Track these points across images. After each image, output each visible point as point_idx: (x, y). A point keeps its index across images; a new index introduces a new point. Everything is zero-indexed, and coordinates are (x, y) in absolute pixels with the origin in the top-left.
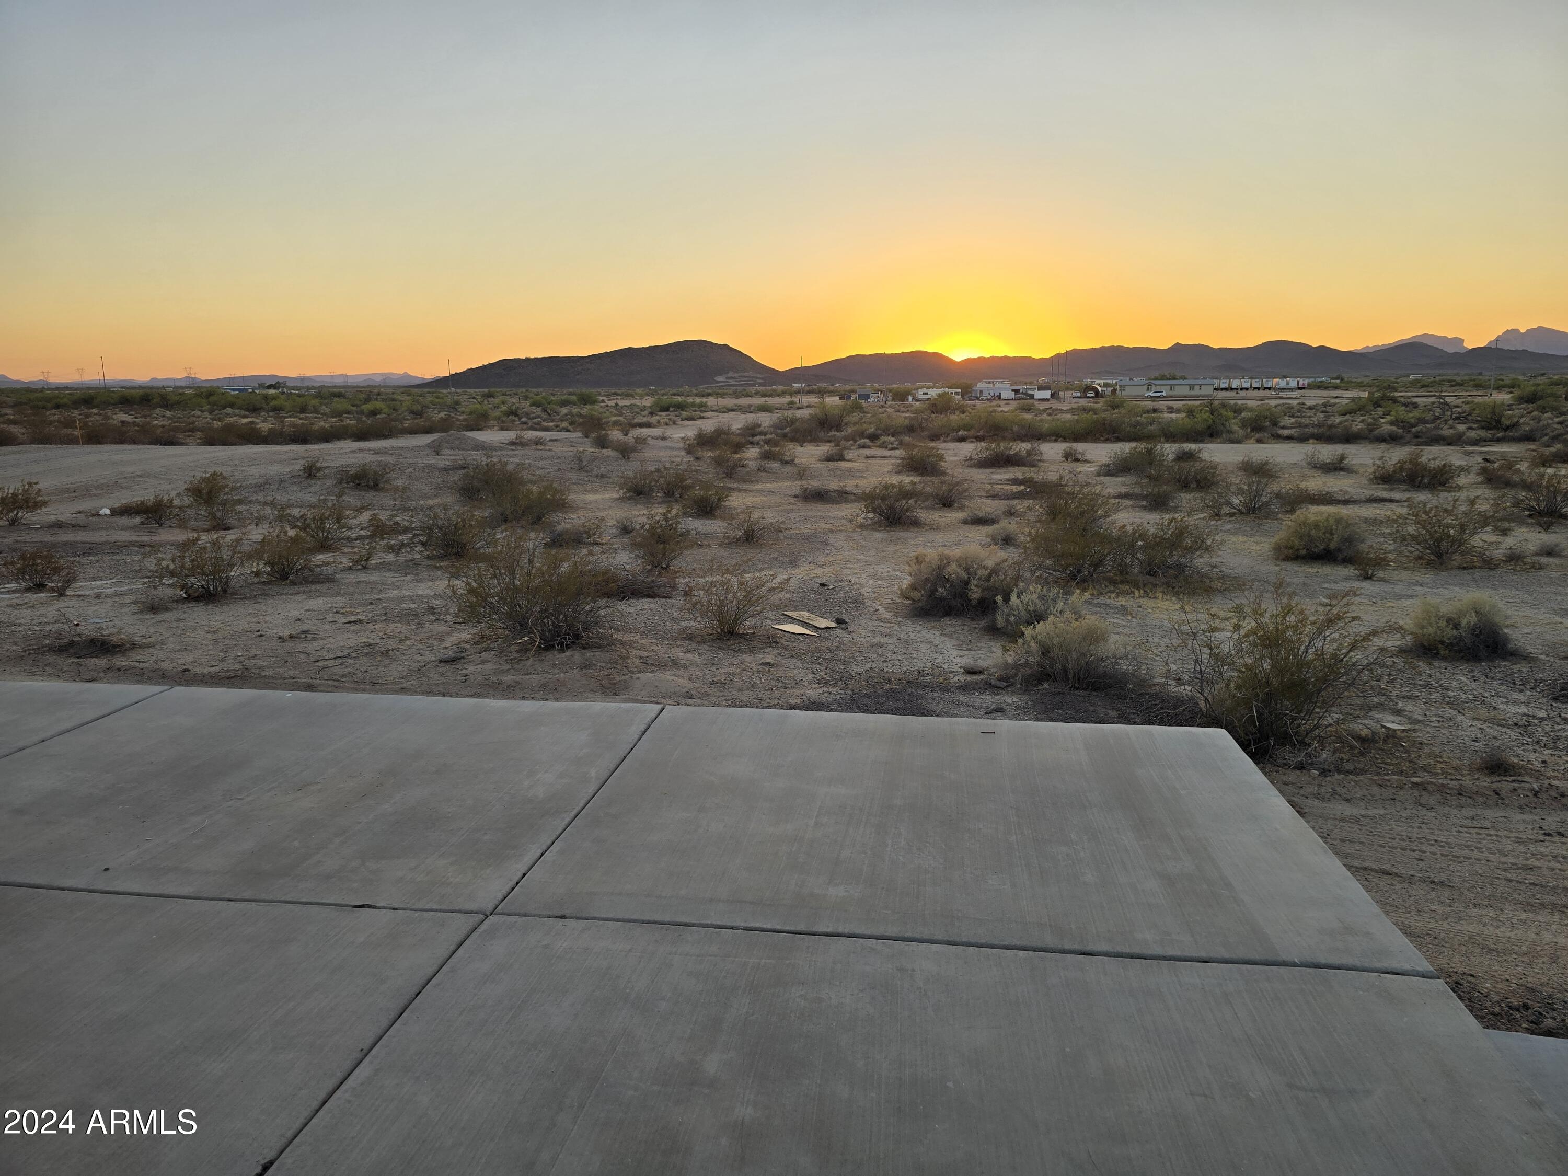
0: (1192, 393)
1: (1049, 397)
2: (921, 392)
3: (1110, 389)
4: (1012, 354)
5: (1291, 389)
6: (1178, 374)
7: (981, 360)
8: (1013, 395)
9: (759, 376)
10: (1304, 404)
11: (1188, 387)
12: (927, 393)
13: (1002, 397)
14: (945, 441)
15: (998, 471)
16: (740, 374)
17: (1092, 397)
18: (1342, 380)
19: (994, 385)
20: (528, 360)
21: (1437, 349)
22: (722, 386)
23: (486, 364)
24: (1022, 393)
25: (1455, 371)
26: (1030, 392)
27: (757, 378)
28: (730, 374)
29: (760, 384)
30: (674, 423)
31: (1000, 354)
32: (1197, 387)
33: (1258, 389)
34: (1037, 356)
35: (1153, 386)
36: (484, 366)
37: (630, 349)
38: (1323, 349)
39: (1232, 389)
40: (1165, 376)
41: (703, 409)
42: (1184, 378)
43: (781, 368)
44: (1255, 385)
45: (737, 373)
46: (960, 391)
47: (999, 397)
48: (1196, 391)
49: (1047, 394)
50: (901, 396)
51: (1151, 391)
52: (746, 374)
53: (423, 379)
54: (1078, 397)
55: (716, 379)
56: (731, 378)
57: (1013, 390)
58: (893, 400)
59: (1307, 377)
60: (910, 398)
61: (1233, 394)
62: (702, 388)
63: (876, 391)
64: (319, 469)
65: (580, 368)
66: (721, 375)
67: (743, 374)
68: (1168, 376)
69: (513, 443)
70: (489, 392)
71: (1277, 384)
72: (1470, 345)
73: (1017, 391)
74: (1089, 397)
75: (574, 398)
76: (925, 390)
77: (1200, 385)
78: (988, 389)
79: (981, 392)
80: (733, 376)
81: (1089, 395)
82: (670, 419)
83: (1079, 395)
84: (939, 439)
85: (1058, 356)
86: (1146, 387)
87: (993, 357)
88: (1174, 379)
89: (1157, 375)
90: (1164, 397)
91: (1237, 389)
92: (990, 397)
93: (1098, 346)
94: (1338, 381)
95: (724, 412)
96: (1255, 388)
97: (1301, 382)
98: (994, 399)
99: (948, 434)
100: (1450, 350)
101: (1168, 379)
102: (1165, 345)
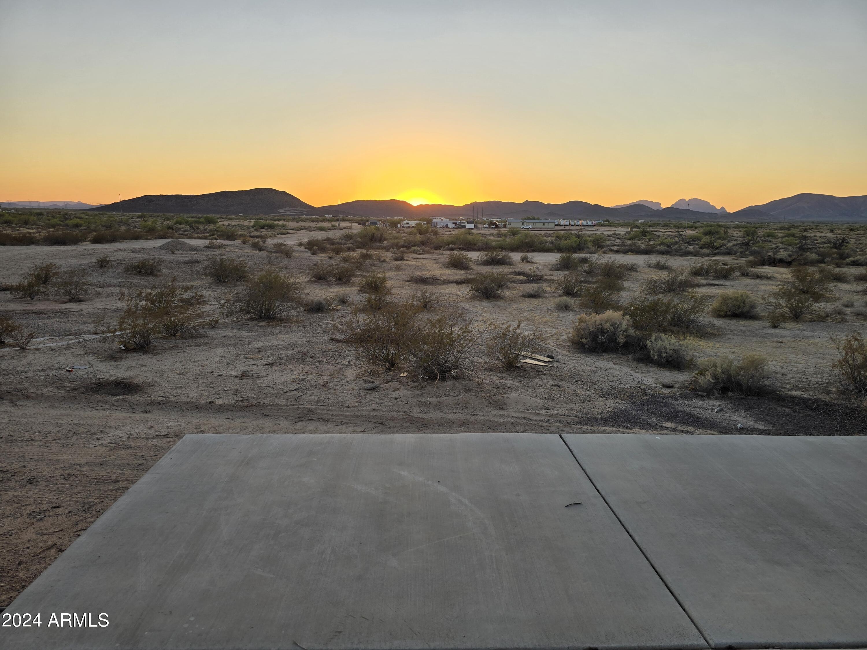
0: (544, 227)
1: (473, 227)
2: (404, 222)
3: (503, 224)
4: (443, 203)
5: (590, 226)
6: (536, 217)
7: (427, 205)
8: (453, 225)
9: (304, 210)
10: (603, 234)
11: (542, 224)
12: (408, 223)
13: (448, 226)
14: (443, 250)
15: (495, 267)
16: (293, 209)
17: (494, 228)
18: (609, 222)
19: (442, 220)
20: (161, 196)
21: (649, 208)
22: (282, 215)
23: (134, 197)
24: (458, 225)
25: (658, 219)
26: (462, 224)
27: (303, 211)
28: (287, 209)
29: (306, 215)
30: (275, 236)
31: (437, 203)
32: (546, 224)
33: (573, 225)
34: (456, 205)
35: (525, 223)
36: (133, 199)
37: (226, 192)
38: (597, 206)
39: (560, 225)
40: (529, 217)
41: (284, 228)
42: (539, 219)
43: (317, 206)
44: (572, 223)
45: (291, 208)
46: (426, 222)
47: (447, 227)
48: (546, 226)
49: (472, 226)
50: (394, 224)
51: (524, 225)
52: (297, 209)
53: (92, 206)
54: (487, 228)
55: (278, 211)
56: (288, 210)
57: (453, 223)
58: (389, 226)
59: (596, 220)
60: (399, 225)
61: (562, 228)
62: (271, 216)
63: (379, 221)
64: (108, 262)
65: (195, 202)
66: (281, 208)
67: (295, 209)
68: (531, 218)
69: (207, 247)
70: (142, 215)
71: (582, 223)
72: (663, 206)
73: (455, 224)
74: (492, 228)
75: (202, 220)
76: (407, 221)
77: (548, 223)
78: (440, 222)
79: (437, 223)
80: (289, 209)
81: (492, 227)
82: (273, 234)
83: (487, 226)
84: (440, 249)
85: (467, 205)
86: (521, 223)
87: (433, 205)
88: (534, 219)
89: (526, 217)
90: (531, 229)
91: (563, 225)
92: (441, 226)
93: (487, 200)
94: (607, 222)
95: (298, 230)
96: (571, 225)
97: (594, 222)
98: (444, 228)
99: (445, 247)
100: (655, 208)
101: (530, 219)
102: (520, 201)
